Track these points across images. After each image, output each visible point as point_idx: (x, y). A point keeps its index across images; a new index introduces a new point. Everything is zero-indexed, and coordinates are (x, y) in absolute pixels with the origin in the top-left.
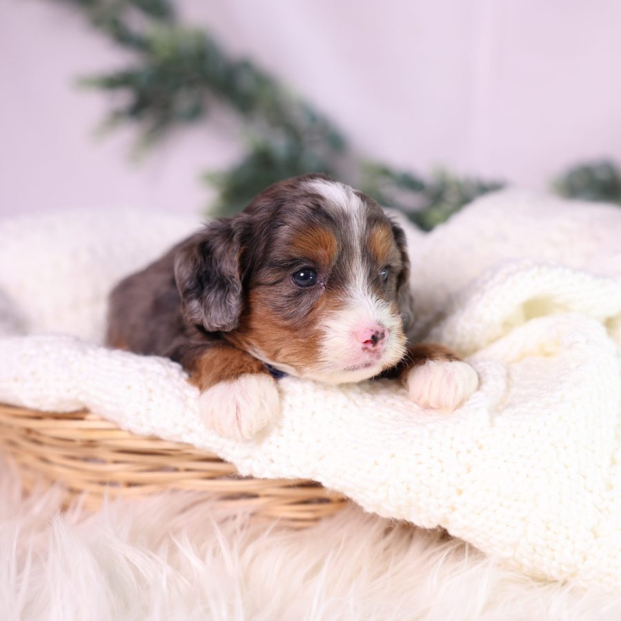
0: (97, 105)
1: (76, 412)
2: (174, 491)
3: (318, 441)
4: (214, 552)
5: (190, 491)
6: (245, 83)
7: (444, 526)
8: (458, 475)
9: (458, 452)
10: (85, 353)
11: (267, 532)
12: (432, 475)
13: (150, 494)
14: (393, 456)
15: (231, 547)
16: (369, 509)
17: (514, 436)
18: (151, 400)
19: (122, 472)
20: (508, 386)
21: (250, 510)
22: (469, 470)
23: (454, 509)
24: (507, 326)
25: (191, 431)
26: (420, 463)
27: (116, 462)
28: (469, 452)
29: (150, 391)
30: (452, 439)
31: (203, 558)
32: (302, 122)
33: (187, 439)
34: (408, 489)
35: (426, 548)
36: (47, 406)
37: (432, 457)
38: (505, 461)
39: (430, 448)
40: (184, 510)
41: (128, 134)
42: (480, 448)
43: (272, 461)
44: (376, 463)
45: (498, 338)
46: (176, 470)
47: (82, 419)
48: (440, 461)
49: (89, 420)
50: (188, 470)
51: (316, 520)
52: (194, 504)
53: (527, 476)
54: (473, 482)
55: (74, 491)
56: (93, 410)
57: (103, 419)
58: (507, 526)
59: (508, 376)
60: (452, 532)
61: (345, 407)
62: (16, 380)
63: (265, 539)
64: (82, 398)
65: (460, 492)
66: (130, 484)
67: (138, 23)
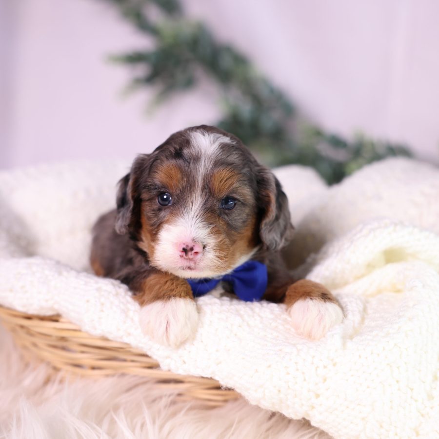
0: (122, 75)
1: (53, 316)
2: (123, 375)
3: (217, 351)
4: (142, 425)
5: (135, 376)
6: (226, 62)
7: (307, 418)
8: (316, 384)
9: (317, 367)
10: (60, 274)
11: (183, 412)
12: (296, 383)
13: (107, 376)
14: (269, 366)
15: (154, 422)
16: (253, 403)
17: (360, 357)
18: (102, 311)
19: (86, 359)
20: (363, 319)
21: (177, 392)
22: (325, 380)
23: (313, 407)
24: (370, 267)
25: (129, 334)
26: (288, 374)
27: (83, 352)
28: (325, 367)
29: (102, 304)
30: (314, 357)
31: (133, 430)
32: (264, 93)
33: (126, 340)
34: (279, 391)
35: (298, 430)
36: (32, 311)
37: (297, 370)
38: (352, 375)
39: (296, 363)
40: (129, 390)
41: (144, 96)
42: (334, 365)
43: (185, 362)
44: (257, 371)
45: (363, 276)
46: (125, 360)
47: (57, 321)
48: (303, 373)
49: (62, 322)
50: (133, 361)
51: (226, 401)
52: (136, 386)
53: (368, 387)
54: (327, 390)
55: (56, 369)
56: (64, 315)
57: (70, 323)
58: (352, 423)
59: (365, 310)
60: (313, 423)
61: (240, 326)
62: (11, 291)
63: (180, 417)
64: (56, 307)
65: (318, 396)
66: (93, 368)
67: (155, 15)
